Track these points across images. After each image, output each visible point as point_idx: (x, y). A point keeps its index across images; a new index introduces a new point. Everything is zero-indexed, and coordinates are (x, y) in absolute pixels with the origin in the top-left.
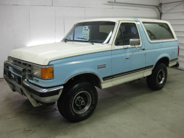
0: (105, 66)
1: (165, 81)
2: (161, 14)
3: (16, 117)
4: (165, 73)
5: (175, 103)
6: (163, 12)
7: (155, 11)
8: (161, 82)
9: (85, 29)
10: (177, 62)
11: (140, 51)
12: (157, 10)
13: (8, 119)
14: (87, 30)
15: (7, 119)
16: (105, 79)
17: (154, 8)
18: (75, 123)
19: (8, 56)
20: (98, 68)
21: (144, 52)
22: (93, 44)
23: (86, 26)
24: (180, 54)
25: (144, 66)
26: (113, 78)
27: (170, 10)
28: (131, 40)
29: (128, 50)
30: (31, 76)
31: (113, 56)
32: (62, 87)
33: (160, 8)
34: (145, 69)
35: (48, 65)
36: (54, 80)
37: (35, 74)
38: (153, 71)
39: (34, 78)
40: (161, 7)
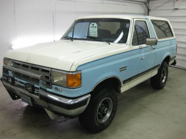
0: (125, 68)
1: (166, 80)
2: (149, 10)
3: (23, 132)
4: (167, 71)
5: (184, 103)
6: (151, 8)
7: (143, 7)
8: (163, 81)
9: (92, 26)
10: (175, 60)
11: (151, 50)
12: (144, 6)
13: (15, 135)
14: (95, 27)
15: (13, 135)
16: (125, 83)
17: (142, 4)
18: (98, 134)
19: (3, 58)
20: (120, 71)
21: (154, 51)
22: (110, 44)
23: (94, 23)
24: (177, 52)
25: (153, 66)
26: (131, 80)
27: (158, 7)
28: (147, 39)
29: (143, 50)
30: (49, 84)
31: (132, 57)
32: (90, 95)
33: (147, 5)
34: (154, 69)
35: (76, 71)
36: (82, 88)
37: (55, 81)
38: (159, 70)
39: (54, 86)
40: (149, 3)
